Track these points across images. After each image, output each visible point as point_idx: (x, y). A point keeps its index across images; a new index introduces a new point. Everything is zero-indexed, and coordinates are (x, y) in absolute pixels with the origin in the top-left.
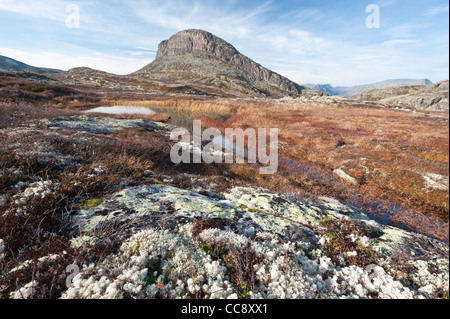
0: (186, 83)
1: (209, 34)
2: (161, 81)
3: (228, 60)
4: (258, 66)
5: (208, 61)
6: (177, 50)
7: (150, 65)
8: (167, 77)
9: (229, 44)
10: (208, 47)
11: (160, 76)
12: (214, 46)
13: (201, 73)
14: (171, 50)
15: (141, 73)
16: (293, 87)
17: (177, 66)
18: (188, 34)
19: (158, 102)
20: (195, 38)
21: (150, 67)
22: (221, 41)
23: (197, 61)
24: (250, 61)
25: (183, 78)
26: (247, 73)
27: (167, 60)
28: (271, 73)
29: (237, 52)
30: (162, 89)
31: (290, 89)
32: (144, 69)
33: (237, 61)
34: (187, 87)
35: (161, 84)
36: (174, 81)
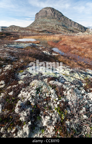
0: (45, 29)
1: (53, 9)
2: (37, 29)
3: (59, 19)
4: (70, 20)
5: (52, 20)
6: (41, 16)
7: (33, 23)
8: (38, 27)
9: (60, 12)
10: (53, 14)
11: (36, 27)
12: (55, 13)
13: (50, 25)
14: (40, 17)
15: (30, 26)
16: (83, 28)
17: (42, 23)
18: (45, 9)
19: (36, 37)
20: (48, 11)
21: (33, 24)
22: (57, 11)
23: (49, 20)
24: (68, 18)
25: (44, 27)
26: (66, 24)
27: (39, 21)
28: (75, 23)
29: (63, 15)
30: (37, 31)
31: (82, 29)
32: (31, 24)
33: (63, 19)
34: (45, 31)
35: (37, 30)
36: (41, 28)
